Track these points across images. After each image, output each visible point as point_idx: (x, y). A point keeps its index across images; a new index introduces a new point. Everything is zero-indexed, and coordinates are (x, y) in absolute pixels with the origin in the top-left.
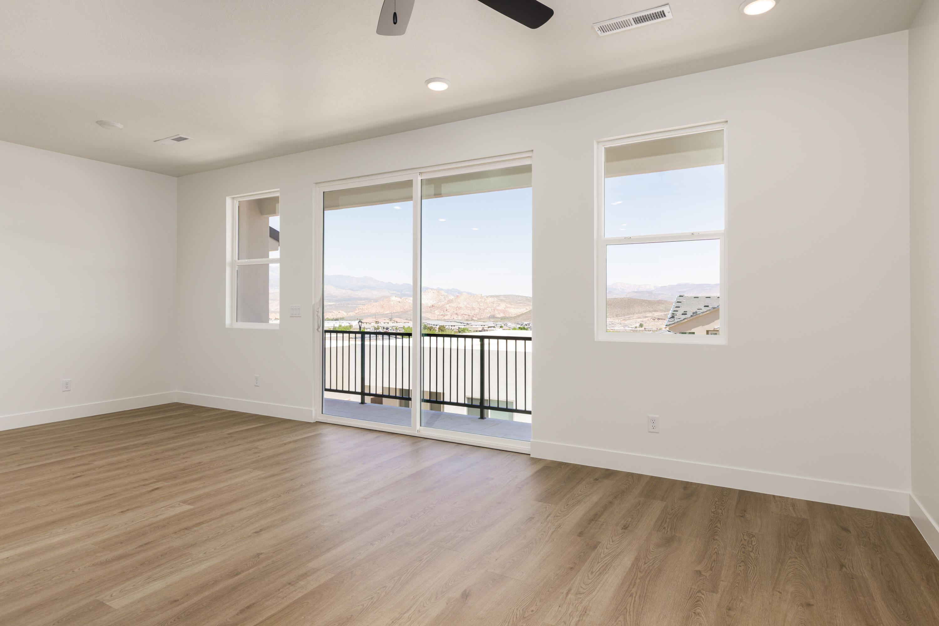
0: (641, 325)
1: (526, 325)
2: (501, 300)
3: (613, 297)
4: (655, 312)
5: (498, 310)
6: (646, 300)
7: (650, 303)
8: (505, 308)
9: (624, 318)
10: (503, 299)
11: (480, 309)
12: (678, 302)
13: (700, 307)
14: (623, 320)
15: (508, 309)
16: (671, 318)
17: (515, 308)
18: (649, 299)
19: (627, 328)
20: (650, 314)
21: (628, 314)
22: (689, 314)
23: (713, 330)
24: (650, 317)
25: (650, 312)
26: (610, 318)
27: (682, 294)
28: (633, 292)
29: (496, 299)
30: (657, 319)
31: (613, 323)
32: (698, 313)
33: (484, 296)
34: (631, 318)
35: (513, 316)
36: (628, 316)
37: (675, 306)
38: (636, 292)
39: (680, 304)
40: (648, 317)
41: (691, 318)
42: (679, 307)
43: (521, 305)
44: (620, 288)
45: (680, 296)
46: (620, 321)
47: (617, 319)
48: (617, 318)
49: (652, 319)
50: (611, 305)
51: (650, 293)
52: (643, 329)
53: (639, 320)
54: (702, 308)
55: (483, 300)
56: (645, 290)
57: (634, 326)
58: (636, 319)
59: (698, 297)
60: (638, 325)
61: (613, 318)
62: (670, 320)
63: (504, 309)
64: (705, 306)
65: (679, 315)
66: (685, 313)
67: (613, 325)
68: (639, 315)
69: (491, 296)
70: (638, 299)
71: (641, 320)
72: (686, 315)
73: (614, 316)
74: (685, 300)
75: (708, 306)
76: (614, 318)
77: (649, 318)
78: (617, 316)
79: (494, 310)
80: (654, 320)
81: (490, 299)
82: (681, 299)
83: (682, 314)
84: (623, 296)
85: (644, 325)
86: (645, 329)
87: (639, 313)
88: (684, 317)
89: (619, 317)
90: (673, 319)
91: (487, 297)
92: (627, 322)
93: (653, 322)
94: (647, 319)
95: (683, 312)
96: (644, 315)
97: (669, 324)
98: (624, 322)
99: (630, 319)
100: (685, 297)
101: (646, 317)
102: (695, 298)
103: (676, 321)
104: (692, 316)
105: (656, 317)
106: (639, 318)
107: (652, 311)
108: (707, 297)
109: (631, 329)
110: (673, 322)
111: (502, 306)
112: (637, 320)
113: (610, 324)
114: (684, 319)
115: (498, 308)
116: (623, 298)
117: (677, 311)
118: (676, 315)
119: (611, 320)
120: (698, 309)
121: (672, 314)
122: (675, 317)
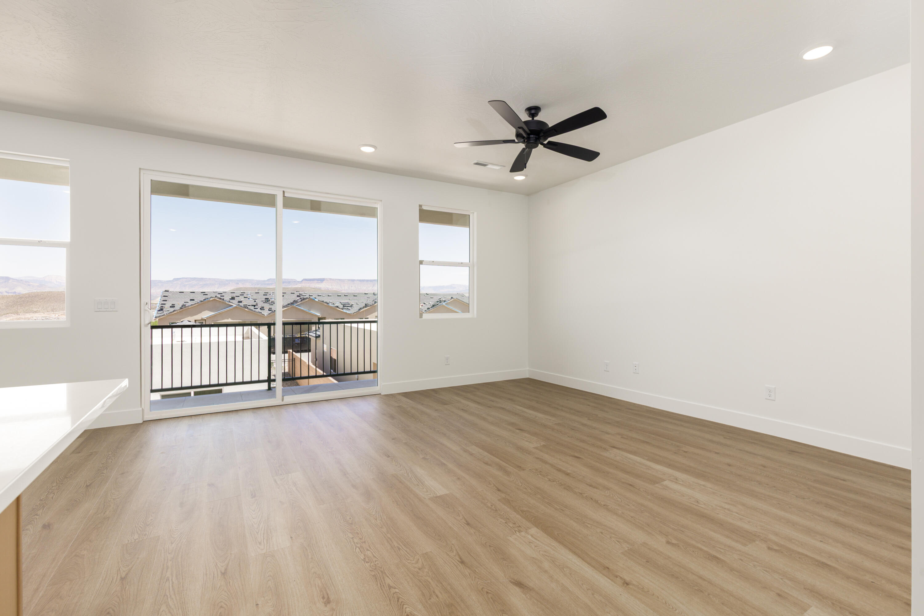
3: (46, 291)
9: (63, 312)
12: (164, 296)
13: (186, 301)
14: (61, 315)
22: (177, 307)
23: (200, 319)
26: (43, 313)
27: (167, 289)
32: (186, 306)
37: (163, 300)
39: (166, 297)
41: (181, 310)
42: (166, 301)
45: (166, 291)
46: (57, 315)
47: (53, 314)
48: (53, 312)
50: (45, 298)
54: (188, 301)
59: (183, 292)
61: (47, 313)
62: (159, 312)
64: (191, 300)
65: (167, 307)
66: (173, 306)
72: (174, 308)
73: (49, 311)
74: (171, 295)
75: (193, 300)
76: (49, 313)
78: (53, 311)
82: (166, 294)
83: (170, 307)
88: (172, 309)
89: (56, 311)
90: (162, 311)
95: (171, 305)
97: (158, 315)
100: (170, 291)
102: (180, 292)
103: (165, 313)
104: (181, 308)
108: (191, 292)
113: (44, 319)
114: (174, 311)
116: (61, 292)
117: (165, 304)
118: (165, 307)
119: (44, 315)
120: (185, 302)
121: (161, 306)
122: (164, 309)
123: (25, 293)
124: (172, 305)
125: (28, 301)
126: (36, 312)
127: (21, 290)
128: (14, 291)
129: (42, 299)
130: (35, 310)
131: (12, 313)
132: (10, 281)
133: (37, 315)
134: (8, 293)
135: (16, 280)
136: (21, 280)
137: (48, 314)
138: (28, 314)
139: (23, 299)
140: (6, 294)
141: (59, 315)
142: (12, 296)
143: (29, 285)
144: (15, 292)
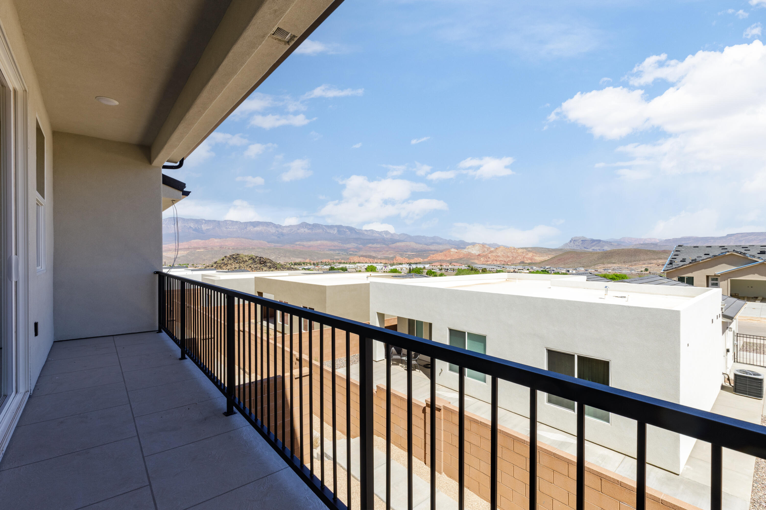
0: (646, 270)
1: (548, 269)
2: (529, 251)
3: (621, 248)
4: (659, 259)
5: (526, 258)
6: (651, 250)
7: (654, 252)
8: (532, 257)
9: (631, 264)
10: (531, 250)
11: (513, 257)
12: (676, 251)
13: (699, 255)
15: (534, 257)
16: (669, 264)
17: (539, 256)
18: (654, 249)
19: (633, 272)
20: (655, 261)
21: (634, 261)
22: (687, 262)
23: (713, 275)
24: (655, 263)
25: (655, 259)
27: (681, 244)
28: (639, 244)
29: (525, 250)
31: (621, 267)
32: (697, 260)
33: (516, 248)
35: (538, 262)
36: (634, 263)
37: (674, 254)
38: (642, 244)
39: (679, 252)
40: (652, 263)
41: (690, 265)
42: (678, 255)
43: (544, 254)
44: (628, 241)
45: (679, 246)
46: (627, 266)
47: (624, 265)
49: (656, 265)
50: (619, 254)
51: (656, 244)
52: (648, 272)
53: (644, 266)
54: (702, 256)
55: (515, 251)
56: (651, 243)
57: (640, 270)
58: (641, 265)
59: (698, 247)
60: (643, 269)
62: (668, 266)
63: (531, 257)
64: (705, 254)
65: (678, 262)
66: (683, 260)
67: (620, 269)
68: (645, 262)
69: (522, 248)
70: (644, 250)
71: (646, 265)
72: (685, 262)
73: (622, 262)
74: (684, 249)
75: (708, 254)
77: (654, 265)
78: (624, 262)
79: (524, 258)
80: (659, 266)
81: (521, 250)
82: (680, 249)
83: (681, 261)
84: (631, 247)
85: (649, 269)
86: (650, 272)
87: (644, 260)
88: (683, 263)
89: (626, 263)
90: (671, 265)
91: (519, 249)
92: (633, 267)
93: (657, 267)
94: (651, 265)
95: (681, 259)
96: (649, 262)
97: (667, 269)
98: (630, 267)
99: (636, 265)
100: (684, 246)
101: (651, 263)
102: (694, 247)
103: (674, 267)
104: (690, 263)
105: (661, 264)
106: (644, 264)
107: (657, 259)
108: (707, 247)
109: (637, 272)
110: (671, 268)
111: (530, 255)
112: (643, 265)
113: (617, 268)
114: (682, 266)
115: (527, 256)
116: (630, 249)
117: (676, 258)
118: (674, 262)
119: (619, 266)
120: (697, 257)
121: (671, 261)
122: (674, 263)
123: (609, 250)
124: (683, 259)
125: (609, 256)
126: (614, 263)
127: (607, 248)
128: (603, 248)
129: (618, 254)
130: (613, 261)
131: (600, 264)
132: (601, 243)
133: (614, 265)
134: (600, 250)
135: (604, 241)
136: (607, 242)
137: (622, 265)
139: (607, 254)
140: (598, 251)
141: (628, 266)
142: (601, 252)
143: (611, 245)
144: (603, 250)
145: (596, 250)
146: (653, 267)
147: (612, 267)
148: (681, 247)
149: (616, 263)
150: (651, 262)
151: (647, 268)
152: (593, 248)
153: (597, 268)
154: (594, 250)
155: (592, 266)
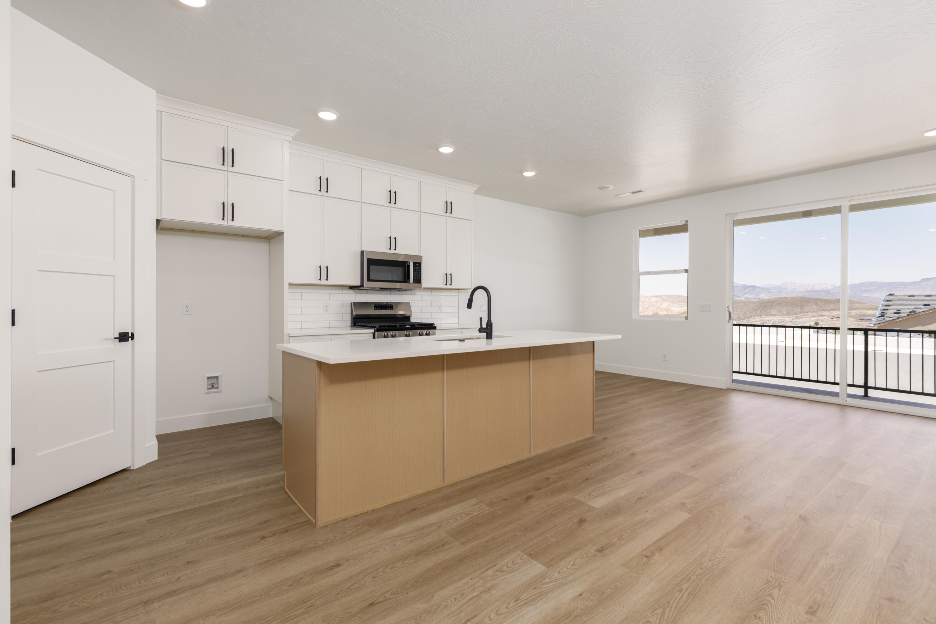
2: (664, 300)
3: (782, 297)
4: (833, 310)
5: (661, 308)
6: (822, 299)
7: (827, 302)
8: (668, 307)
9: (796, 316)
10: (666, 299)
11: (644, 307)
12: (887, 301)
13: (918, 306)
14: (795, 318)
15: (671, 307)
16: (880, 317)
17: (677, 307)
18: (826, 298)
20: (828, 313)
21: (801, 313)
22: (904, 314)
24: (827, 315)
25: (827, 311)
26: (779, 317)
27: (891, 293)
28: (806, 291)
29: (659, 299)
30: (835, 318)
31: (783, 321)
32: (916, 312)
33: (648, 296)
34: (805, 317)
35: (676, 314)
36: (801, 315)
37: (885, 305)
38: (809, 291)
39: (890, 302)
40: (824, 316)
41: (909, 317)
42: (889, 306)
43: (684, 304)
44: (791, 288)
45: (890, 295)
46: (791, 319)
47: (788, 317)
48: (787, 316)
49: (829, 318)
50: (781, 303)
51: (827, 292)
53: (813, 319)
54: (920, 307)
55: (647, 300)
56: (820, 289)
58: (810, 317)
59: (914, 296)
60: (813, 323)
61: (783, 316)
62: (879, 319)
63: (666, 307)
64: (925, 305)
65: (890, 313)
66: (898, 312)
68: (814, 314)
69: (655, 297)
70: (813, 298)
71: (816, 318)
72: (900, 314)
73: (784, 315)
74: (896, 299)
75: (929, 305)
76: (785, 316)
77: (826, 317)
78: (787, 314)
79: (657, 308)
80: (833, 318)
81: (654, 298)
82: (891, 298)
83: (895, 313)
84: (795, 295)
85: (820, 323)
87: (813, 312)
88: (896, 316)
89: (790, 315)
90: (882, 318)
91: (651, 297)
93: (830, 320)
94: (823, 318)
95: (895, 311)
96: (820, 314)
98: (795, 320)
100: (896, 295)
101: (822, 316)
102: (909, 296)
103: (887, 320)
104: (908, 315)
105: (835, 316)
106: (813, 316)
107: (830, 310)
108: (926, 296)
110: (884, 321)
111: (665, 305)
113: (780, 322)
114: (898, 318)
115: (661, 306)
116: (794, 297)
117: (887, 310)
118: (887, 314)
119: (780, 318)
120: (915, 308)
121: (882, 312)
122: (886, 316)
123: (766, 299)
124: (897, 310)
125: (768, 306)
126: (774, 315)
127: (764, 296)
128: (758, 297)
129: (779, 304)
130: (773, 313)
131: (757, 316)
132: (756, 289)
133: (775, 318)
134: (754, 299)
135: (760, 288)
136: (764, 288)
137: (784, 318)
138: (768, 317)
139: (765, 304)
140: (753, 300)
141: (792, 319)
142: (757, 301)
143: (770, 292)
144: (759, 298)
145: (750, 299)
146: (825, 321)
147: (772, 320)
148: (892, 296)
149: (777, 315)
150: (823, 314)
151: (817, 321)
152: (746, 296)
153: (752, 321)
154: (746, 298)
155: (745, 319)
